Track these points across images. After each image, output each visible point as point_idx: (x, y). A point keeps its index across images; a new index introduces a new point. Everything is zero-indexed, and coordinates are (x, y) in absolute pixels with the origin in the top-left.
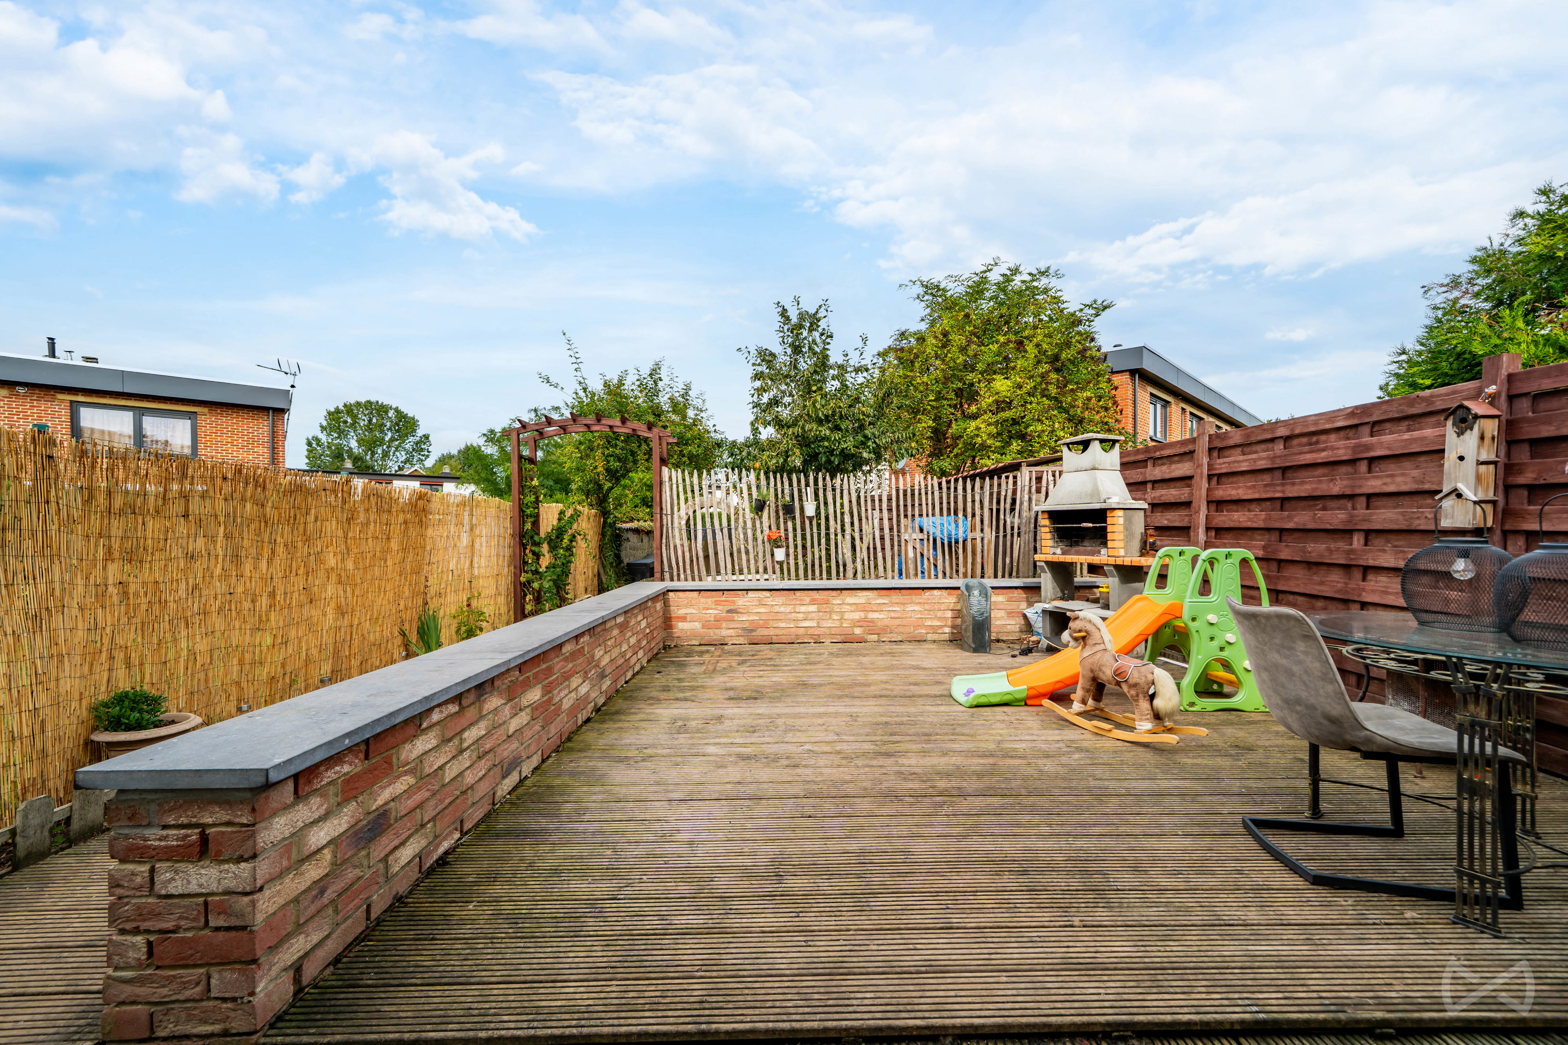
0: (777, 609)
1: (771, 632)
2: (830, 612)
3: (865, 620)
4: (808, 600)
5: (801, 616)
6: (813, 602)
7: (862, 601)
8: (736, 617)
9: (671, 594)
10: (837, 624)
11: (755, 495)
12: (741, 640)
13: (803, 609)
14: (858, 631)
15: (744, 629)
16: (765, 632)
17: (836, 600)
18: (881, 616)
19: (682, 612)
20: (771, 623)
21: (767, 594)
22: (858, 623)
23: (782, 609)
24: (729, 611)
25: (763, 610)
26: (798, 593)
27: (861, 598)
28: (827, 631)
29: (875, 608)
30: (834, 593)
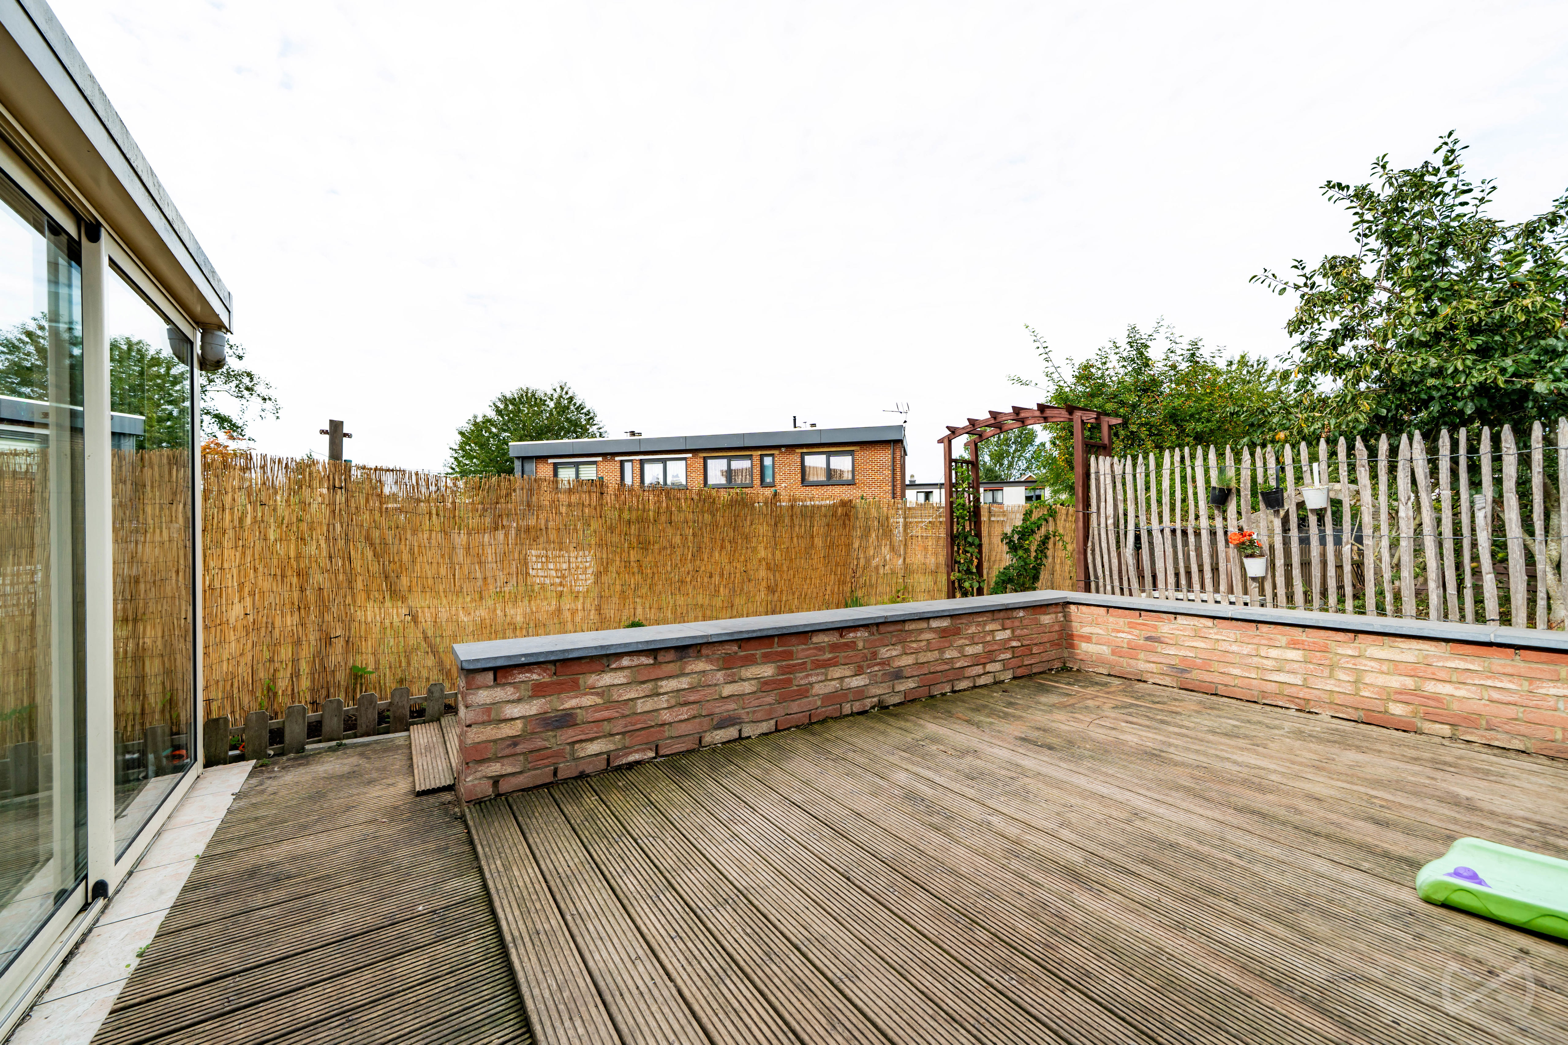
0: (1225, 646)
1: (1217, 679)
2: (1332, 667)
3: (1415, 692)
4: (1283, 641)
5: (1269, 664)
6: (1293, 645)
7: (1410, 657)
8: (1159, 647)
9: (1073, 607)
10: (1349, 689)
11: (1214, 483)
12: (1167, 681)
13: (1273, 653)
14: (1397, 709)
15: (1172, 666)
16: (1207, 677)
17: (1346, 648)
18: (1461, 692)
19: (1086, 630)
20: (1215, 666)
21: (1209, 623)
22: (1401, 695)
23: (1234, 648)
24: (1148, 639)
25: (1200, 644)
26: (1264, 628)
27: (1409, 652)
28: (1325, 697)
29: (1442, 675)
30: (1340, 636)
